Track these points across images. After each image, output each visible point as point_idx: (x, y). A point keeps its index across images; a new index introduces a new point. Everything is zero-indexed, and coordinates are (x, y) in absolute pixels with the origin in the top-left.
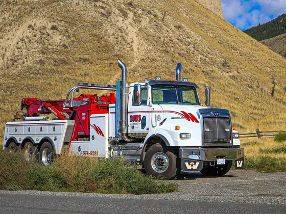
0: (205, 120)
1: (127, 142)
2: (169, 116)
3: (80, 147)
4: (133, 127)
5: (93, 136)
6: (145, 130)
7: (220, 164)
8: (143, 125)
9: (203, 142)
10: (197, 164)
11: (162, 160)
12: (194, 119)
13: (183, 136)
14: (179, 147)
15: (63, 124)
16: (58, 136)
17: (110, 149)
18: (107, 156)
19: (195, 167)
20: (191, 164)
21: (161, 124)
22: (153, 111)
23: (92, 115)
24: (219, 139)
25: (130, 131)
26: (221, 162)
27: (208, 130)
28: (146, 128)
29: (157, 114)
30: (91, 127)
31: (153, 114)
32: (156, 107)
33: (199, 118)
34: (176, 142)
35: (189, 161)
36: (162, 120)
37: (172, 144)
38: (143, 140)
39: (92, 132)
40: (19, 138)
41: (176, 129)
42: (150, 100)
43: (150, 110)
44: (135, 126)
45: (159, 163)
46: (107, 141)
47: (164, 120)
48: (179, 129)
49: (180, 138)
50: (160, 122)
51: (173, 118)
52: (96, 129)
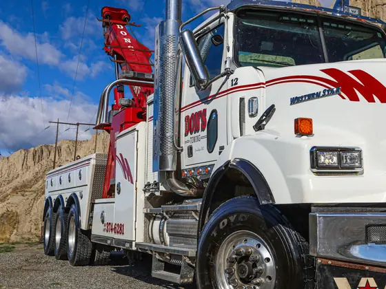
3: (103, 214)
4: (190, 151)
5: (119, 185)
11: (254, 264)
13: (324, 159)
17: (149, 217)
20: (363, 283)
21: (259, 127)
22: (236, 88)
25: (185, 163)
28: (217, 149)
29: (247, 95)
31: (238, 95)
32: (245, 75)
34: (295, 185)
36: (262, 110)
37: (282, 196)
39: (119, 174)
40: (54, 197)
41: (296, 131)
42: (228, 54)
43: (228, 85)
44: (195, 146)
45: (241, 271)
46: (142, 196)
47: (270, 111)
48: (310, 133)
49: (312, 167)
50: (256, 119)
51: (295, 101)
52: (123, 166)
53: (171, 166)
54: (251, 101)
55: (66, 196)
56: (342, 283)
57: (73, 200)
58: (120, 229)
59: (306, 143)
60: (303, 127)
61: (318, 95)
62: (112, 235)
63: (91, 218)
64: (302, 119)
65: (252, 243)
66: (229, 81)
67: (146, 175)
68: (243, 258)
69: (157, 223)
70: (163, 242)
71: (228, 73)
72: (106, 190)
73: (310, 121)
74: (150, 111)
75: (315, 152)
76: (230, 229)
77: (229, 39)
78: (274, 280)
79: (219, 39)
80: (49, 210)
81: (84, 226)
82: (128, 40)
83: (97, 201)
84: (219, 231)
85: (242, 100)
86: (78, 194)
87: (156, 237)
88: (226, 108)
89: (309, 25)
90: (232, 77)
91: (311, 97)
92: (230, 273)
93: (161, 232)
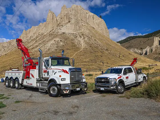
0: (72, 72)
1: (42, 81)
2: (57, 71)
3: (27, 82)
4: (44, 75)
5: (31, 78)
6: (48, 76)
8: (48, 74)
9: (71, 82)
10: (68, 91)
11: (55, 89)
12: (67, 72)
13: (62, 80)
14: (61, 84)
15: (21, 73)
16: (20, 77)
17: (37, 83)
18: (36, 86)
21: (54, 74)
22: (51, 69)
23: (31, 70)
24: (77, 80)
25: (43, 76)
26: (78, 89)
27: (73, 77)
29: (53, 70)
30: (30, 74)
31: (52, 70)
32: (52, 67)
33: (69, 71)
34: (59, 82)
35: (65, 90)
36: (55, 72)
38: (48, 80)
39: (31, 76)
40: (9, 77)
42: (50, 64)
44: (45, 74)
45: (53, 90)
46: (36, 80)
47: (56, 72)
50: (54, 73)
52: (32, 75)
55: (14, 77)
56: (64, 91)
57: (16, 78)
58: (32, 84)
59: (61, 78)
60: (60, 76)
62: (29, 85)
65: (54, 87)
67: (36, 77)
68: (53, 89)
70: (40, 86)
71: (50, 67)
74: (37, 68)
76: (52, 86)
77: (50, 62)
78: (57, 91)
80: (7, 79)
81: (20, 83)
82: (23, 47)
83: (25, 79)
86: (18, 77)
88: (50, 71)
93: (40, 85)
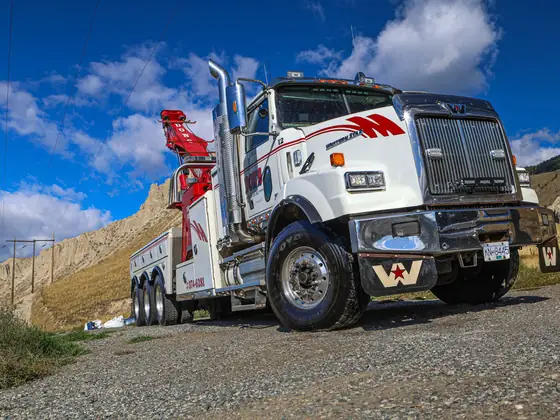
1: (248, 245)
4: (252, 204)
5: (195, 247)
7: (493, 258)
9: (427, 193)
10: (417, 265)
11: (311, 270)
13: (355, 181)
14: (347, 218)
15: (167, 236)
16: (164, 261)
17: (224, 267)
19: (411, 278)
20: (394, 268)
21: (303, 171)
22: (283, 145)
24: (478, 180)
25: (249, 214)
26: (498, 251)
27: (437, 152)
28: (273, 197)
29: (291, 149)
30: (192, 230)
31: (285, 151)
32: (289, 134)
33: (401, 119)
34: (336, 203)
35: (387, 259)
36: (305, 158)
37: (327, 214)
39: (194, 237)
40: (139, 276)
41: (332, 163)
42: (274, 121)
43: (276, 145)
44: (255, 199)
45: (302, 278)
46: (216, 252)
47: (311, 158)
48: (342, 165)
49: (347, 188)
50: (300, 167)
51: (329, 146)
52: (198, 231)
53: (237, 219)
54: (295, 153)
55: (149, 271)
56: (379, 270)
57: (156, 272)
58: (201, 282)
59: (341, 171)
60: (336, 161)
61: (346, 139)
62: (194, 289)
63: (174, 283)
64: (336, 154)
66: (277, 141)
67: (217, 233)
68: (304, 268)
69: (231, 271)
70: (238, 283)
71: (275, 135)
72: (185, 256)
73: (342, 155)
74: (215, 181)
75: (348, 175)
76: (289, 249)
77: (273, 109)
78: (327, 280)
79: (264, 112)
80: (136, 287)
81: (169, 291)
82: (186, 135)
83: (178, 266)
84: (281, 253)
85: (288, 154)
86: (160, 266)
87: (232, 281)
88: (278, 165)
89: (335, 93)
90: (278, 138)
91: (341, 140)
92: (293, 283)
93: (235, 275)
